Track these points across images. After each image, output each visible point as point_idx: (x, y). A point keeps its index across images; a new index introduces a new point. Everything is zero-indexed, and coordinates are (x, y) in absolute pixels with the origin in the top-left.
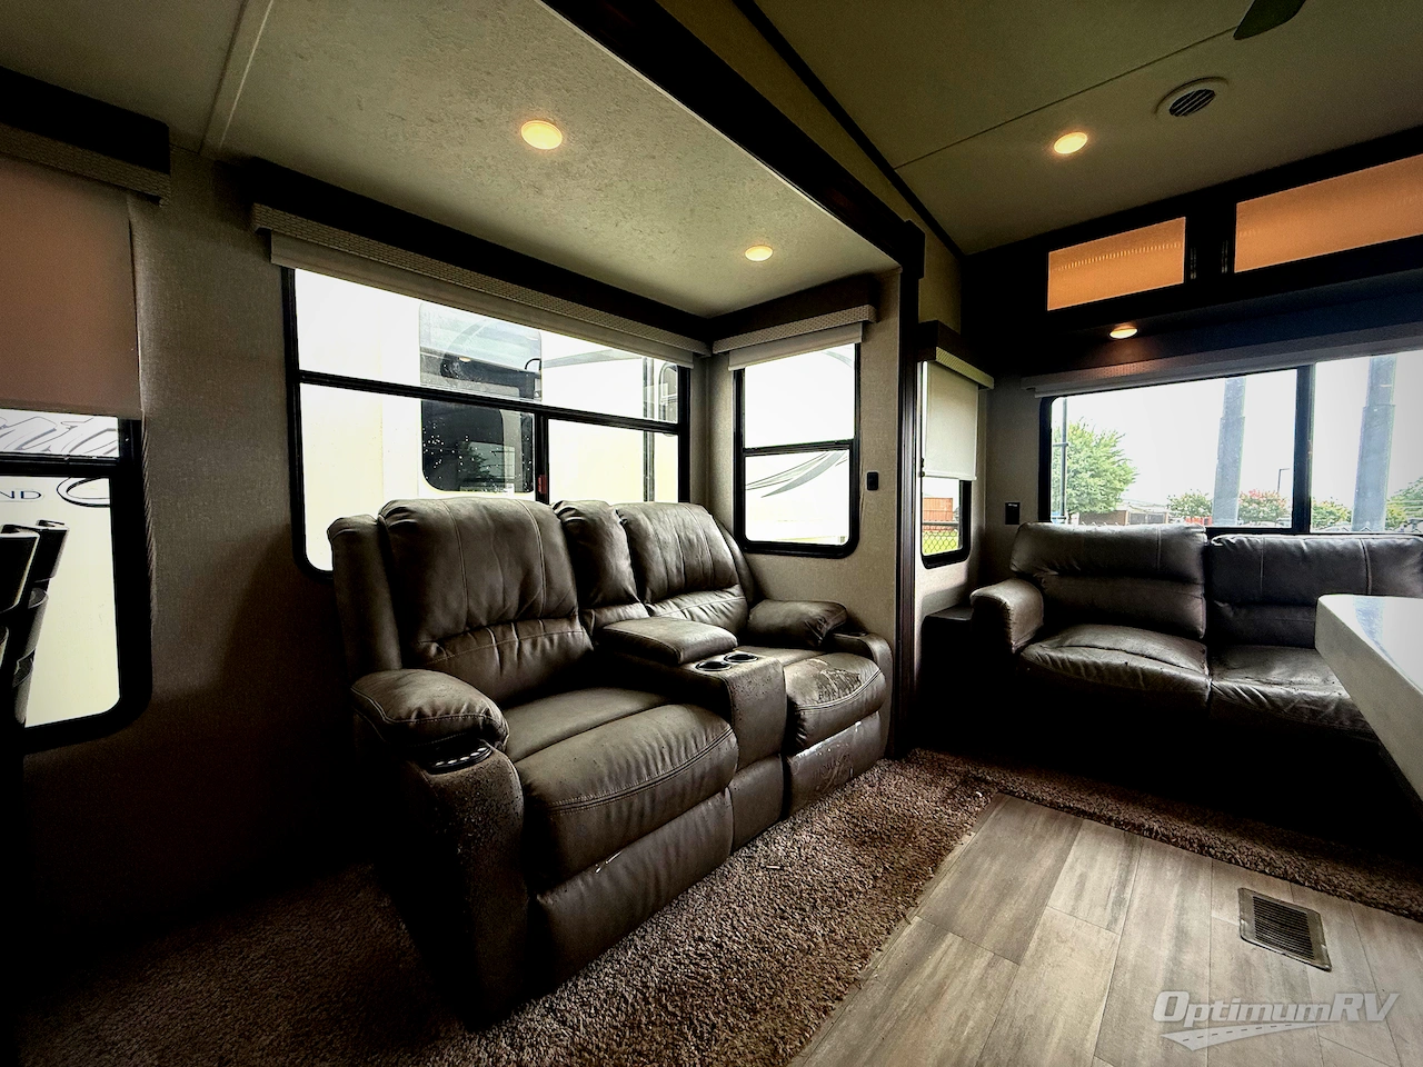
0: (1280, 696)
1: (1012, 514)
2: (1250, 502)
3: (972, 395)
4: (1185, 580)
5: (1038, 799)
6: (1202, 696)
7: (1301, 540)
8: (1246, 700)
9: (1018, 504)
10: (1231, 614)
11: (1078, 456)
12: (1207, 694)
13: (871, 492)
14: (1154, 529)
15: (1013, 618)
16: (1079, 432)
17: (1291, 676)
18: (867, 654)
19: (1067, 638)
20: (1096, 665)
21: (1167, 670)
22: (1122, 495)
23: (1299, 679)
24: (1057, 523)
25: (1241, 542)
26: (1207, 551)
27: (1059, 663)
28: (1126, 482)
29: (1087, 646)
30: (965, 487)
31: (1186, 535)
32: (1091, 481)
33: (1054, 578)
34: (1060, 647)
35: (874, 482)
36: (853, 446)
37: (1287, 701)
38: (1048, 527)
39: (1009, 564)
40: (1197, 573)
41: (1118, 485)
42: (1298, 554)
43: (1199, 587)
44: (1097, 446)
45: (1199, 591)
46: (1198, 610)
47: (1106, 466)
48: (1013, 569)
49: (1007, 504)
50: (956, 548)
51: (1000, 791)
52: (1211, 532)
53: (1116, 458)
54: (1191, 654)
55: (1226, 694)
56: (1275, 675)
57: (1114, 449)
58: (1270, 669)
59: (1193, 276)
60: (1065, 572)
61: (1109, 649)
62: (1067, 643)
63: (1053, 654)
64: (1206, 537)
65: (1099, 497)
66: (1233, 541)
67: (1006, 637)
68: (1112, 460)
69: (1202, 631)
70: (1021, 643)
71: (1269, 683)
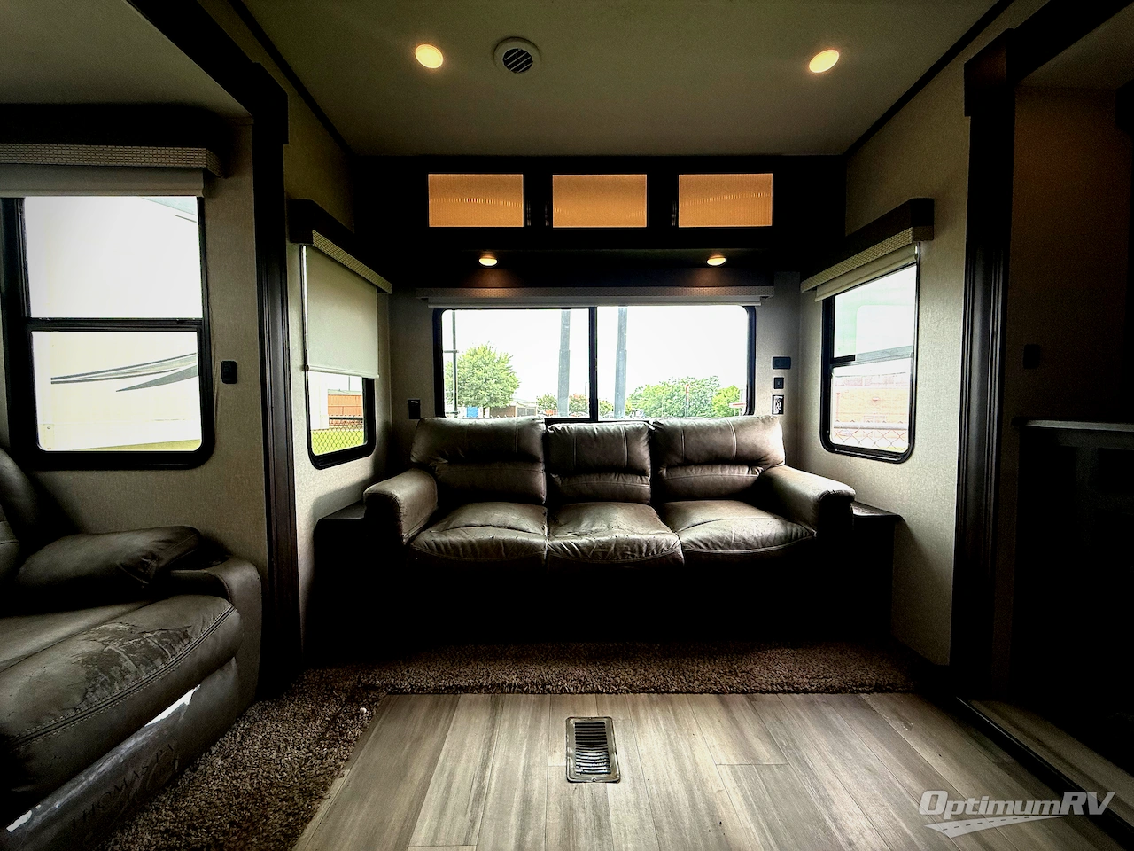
0: (585, 545)
1: (415, 410)
2: (574, 400)
3: (373, 296)
4: (533, 460)
5: (423, 689)
6: (542, 555)
7: (594, 426)
8: (568, 554)
9: (419, 401)
10: (560, 483)
11: (487, 368)
12: (545, 553)
13: (229, 386)
14: (514, 421)
15: (403, 511)
16: (487, 352)
17: (592, 526)
18: (218, 589)
19: (449, 522)
20: (471, 544)
21: (522, 537)
22: (513, 396)
23: (596, 528)
24: (449, 418)
25: (563, 429)
26: (546, 436)
27: (443, 547)
28: (515, 387)
29: (466, 526)
30: (368, 384)
31: (533, 424)
32: (495, 385)
33: (445, 466)
34: (444, 531)
35: (230, 373)
36: (201, 328)
37: (590, 547)
38: (440, 421)
39: (409, 455)
40: (540, 455)
41: (510, 389)
42: (592, 436)
43: (541, 464)
44: (498, 362)
45: (541, 468)
46: (541, 481)
47: (503, 376)
48: (413, 460)
49: (410, 401)
50: (360, 444)
51: (389, 693)
52: (548, 422)
53: (509, 371)
54: (537, 519)
55: (556, 550)
56: (584, 528)
57: (508, 365)
58: (580, 523)
59: (529, 224)
60: (454, 460)
61: (482, 526)
62: (451, 526)
63: (438, 539)
64: (544, 425)
65: (500, 397)
66: (559, 429)
67: (398, 529)
68: (506, 372)
69: (544, 497)
70: (411, 534)
71: (580, 535)
